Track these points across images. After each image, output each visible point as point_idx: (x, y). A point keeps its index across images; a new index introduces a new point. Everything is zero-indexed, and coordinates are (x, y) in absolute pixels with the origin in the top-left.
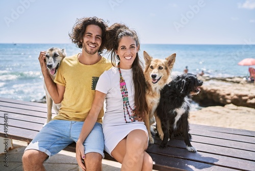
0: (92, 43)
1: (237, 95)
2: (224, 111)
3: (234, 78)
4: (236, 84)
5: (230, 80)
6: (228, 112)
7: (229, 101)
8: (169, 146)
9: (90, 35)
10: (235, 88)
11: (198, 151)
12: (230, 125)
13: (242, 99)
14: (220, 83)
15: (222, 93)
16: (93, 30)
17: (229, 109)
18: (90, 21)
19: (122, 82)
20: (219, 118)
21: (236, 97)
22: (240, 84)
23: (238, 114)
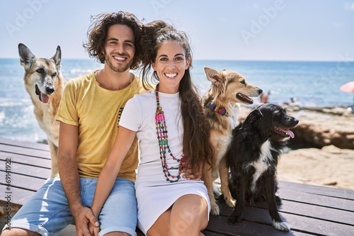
0: (119, 54)
1: (339, 133)
2: (321, 155)
3: (334, 108)
4: (337, 117)
5: (328, 111)
6: (327, 157)
7: (327, 141)
8: (244, 220)
9: (115, 42)
10: (336, 122)
11: (292, 229)
12: (330, 177)
13: (346, 138)
14: (314, 115)
15: (317, 129)
16: (120, 33)
17: (328, 152)
18: (113, 18)
19: (159, 114)
20: (315, 166)
21: (337, 135)
22: (342, 117)
23: (342, 160)
